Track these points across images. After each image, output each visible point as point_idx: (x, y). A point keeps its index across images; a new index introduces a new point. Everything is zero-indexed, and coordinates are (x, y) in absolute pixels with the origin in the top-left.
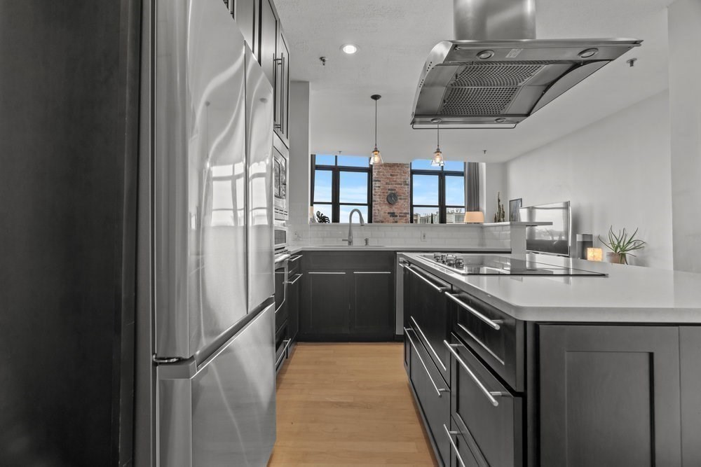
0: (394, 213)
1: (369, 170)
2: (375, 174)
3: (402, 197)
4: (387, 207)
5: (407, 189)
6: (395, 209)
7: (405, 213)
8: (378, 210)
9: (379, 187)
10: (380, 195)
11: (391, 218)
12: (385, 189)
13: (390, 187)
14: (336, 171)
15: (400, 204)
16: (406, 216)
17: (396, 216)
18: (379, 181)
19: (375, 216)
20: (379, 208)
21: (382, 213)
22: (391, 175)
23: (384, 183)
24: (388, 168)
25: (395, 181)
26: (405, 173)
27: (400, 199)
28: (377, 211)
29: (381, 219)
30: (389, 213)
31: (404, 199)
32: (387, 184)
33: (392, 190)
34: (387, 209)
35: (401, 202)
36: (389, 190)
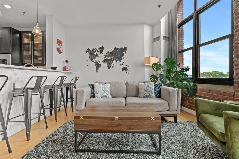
14: (196, 16)
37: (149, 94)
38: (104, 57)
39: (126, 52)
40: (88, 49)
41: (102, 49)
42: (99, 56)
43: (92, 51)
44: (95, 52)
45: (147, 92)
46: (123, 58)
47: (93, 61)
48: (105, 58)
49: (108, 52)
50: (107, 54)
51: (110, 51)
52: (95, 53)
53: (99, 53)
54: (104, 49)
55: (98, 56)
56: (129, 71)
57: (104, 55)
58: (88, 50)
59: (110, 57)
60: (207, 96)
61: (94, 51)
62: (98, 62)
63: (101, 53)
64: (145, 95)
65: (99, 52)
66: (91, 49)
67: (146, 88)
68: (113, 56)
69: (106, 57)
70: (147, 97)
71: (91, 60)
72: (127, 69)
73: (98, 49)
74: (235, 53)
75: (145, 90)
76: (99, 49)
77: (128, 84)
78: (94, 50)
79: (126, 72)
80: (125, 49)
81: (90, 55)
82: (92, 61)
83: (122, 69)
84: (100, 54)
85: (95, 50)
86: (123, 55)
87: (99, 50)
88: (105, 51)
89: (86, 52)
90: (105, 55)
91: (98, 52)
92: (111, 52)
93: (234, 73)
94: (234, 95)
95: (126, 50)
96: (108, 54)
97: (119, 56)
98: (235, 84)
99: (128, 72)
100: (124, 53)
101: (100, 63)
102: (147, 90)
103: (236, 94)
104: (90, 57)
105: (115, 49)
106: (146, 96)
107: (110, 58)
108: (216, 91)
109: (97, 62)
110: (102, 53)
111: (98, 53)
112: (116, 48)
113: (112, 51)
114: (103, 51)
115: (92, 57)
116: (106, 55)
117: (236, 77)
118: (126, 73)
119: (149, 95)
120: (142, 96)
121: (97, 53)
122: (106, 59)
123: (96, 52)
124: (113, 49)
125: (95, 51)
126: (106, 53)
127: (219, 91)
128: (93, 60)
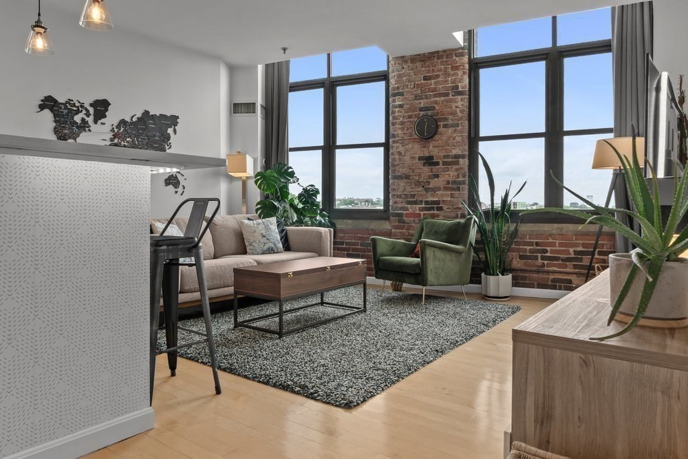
0: (431, 158)
1: (383, 76)
2: (392, 81)
3: (450, 122)
4: (417, 146)
5: (461, 103)
6: (433, 149)
7: (457, 157)
8: (400, 153)
9: (401, 106)
10: (402, 123)
11: (426, 169)
12: (412, 109)
13: (423, 103)
14: (330, 87)
15: (444, 138)
16: (457, 163)
17: (438, 164)
18: (401, 94)
19: (394, 166)
20: (401, 149)
21: (407, 158)
22: (425, 78)
23: (411, 97)
24: (419, 64)
25: (434, 90)
26: (455, 68)
27: (445, 126)
28: (397, 157)
29: (405, 171)
30: (420, 158)
31: (453, 126)
32: (417, 97)
33: (426, 109)
34: (417, 150)
35: (445, 133)
36: (421, 109)
37: (275, 245)
38: (110, 135)
39: (175, 131)
40: (50, 97)
41: (101, 108)
42: (90, 130)
43: (66, 108)
44: (77, 114)
45: (268, 239)
46: (167, 147)
48: (112, 140)
49: (123, 122)
50: (118, 127)
51: (129, 121)
52: (78, 118)
53: (90, 120)
54: (110, 108)
55: (87, 129)
56: (184, 188)
57: (107, 128)
58: (49, 103)
59: (128, 139)
60: (354, 241)
61: (74, 108)
63: (100, 122)
64: (265, 248)
65: (92, 117)
66: (61, 100)
67: (263, 232)
68: (138, 137)
69: (115, 136)
70: (271, 251)
72: (178, 183)
73: (86, 105)
74: (392, 173)
75: (264, 236)
76: (91, 105)
77: (216, 225)
78: (74, 105)
79: (177, 190)
80: (173, 120)
81: (55, 121)
83: (166, 180)
84: (96, 122)
85: (78, 107)
86: (169, 138)
87: (91, 110)
88: (112, 118)
89: (42, 107)
90: (113, 130)
91: (88, 115)
92: (133, 123)
93: (391, 201)
94: (391, 233)
95: (176, 124)
96: (122, 129)
97: (157, 138)
98: (391, 218)
99: (180, 190)
100: (170, 131)
102: (268, 236)
103: (393, 230)
104: (56, 131)
105: (143, 114)
106: (269, 249)
107: (127, 142)
108: (368, 230)
110: (102, 120)
111: (87, 119)
112: (146, 113)
113: (134, 119)
114: (105, 116)
115: (66, 131)
116: (116, 130)
117: (392, 207)
118: (176, 192)
119: (273, 246)
120: (259, 250)
121: (83, 120)
123: (81, 115)
124: (139, 115)
125: (78, 112)
126: (116, 124)
127: (372, 230)
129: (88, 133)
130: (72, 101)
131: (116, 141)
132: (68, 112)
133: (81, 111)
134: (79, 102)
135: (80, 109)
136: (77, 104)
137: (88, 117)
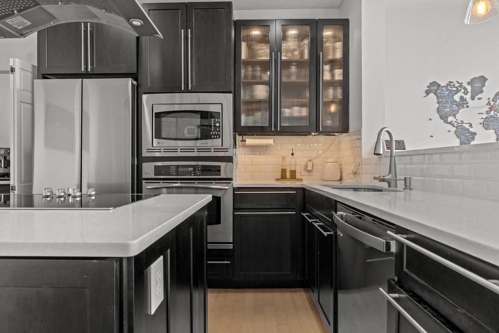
38: (487, 108)
40: (435, 82)
41: (478, 84)
42: (467, 107)
43: (447, 89)
44: (456, 94)
47: (450, 123)
48: (487, 113)
50: (494, 99)
52: (457, 98)
53: (468, 97)
54: (486, 83)
55: (465, 106)
57: (484, 101)
58: (433, 88)
61: (454, 89)
62: (467, 126)
63: (477, 97)
65: (469, 95)
66: (443, 83)
69: (491, 109)
71: (444, 118)
73: (465, 85)
76: (469, 83)
78: (454, 86)
81: (438, 103)
82: (446, 121)
84: (473, 98)
85: (457, 87)
87: (469, 88)
88: (489, 92)
89: (428, 93)
90: (489, 103)
91: (466, 93)
101: (471, 130)
104: (438, 111)
109: (464, 125)
110: (479, 96)
111: (465, 96)
114: (482, 92)
115: (447, 110)
116: (492, 103)
121: (462, 98)
122: (492, 117)
123: (460, 94)
125: (457, 91)
126: (492, 97)
128: (450, 119)
129: (466, 109)
130: (452, 82)
131: (492, 113)
132: (449, 93)
133: (460, 90)
134: (458, 83)
135: (459, 88)
136: (457, 85)
137: (466, 95)
